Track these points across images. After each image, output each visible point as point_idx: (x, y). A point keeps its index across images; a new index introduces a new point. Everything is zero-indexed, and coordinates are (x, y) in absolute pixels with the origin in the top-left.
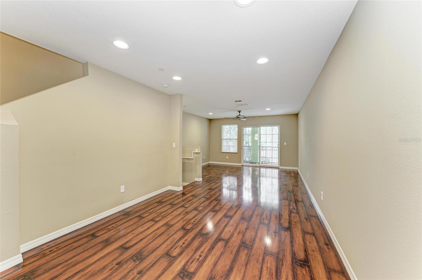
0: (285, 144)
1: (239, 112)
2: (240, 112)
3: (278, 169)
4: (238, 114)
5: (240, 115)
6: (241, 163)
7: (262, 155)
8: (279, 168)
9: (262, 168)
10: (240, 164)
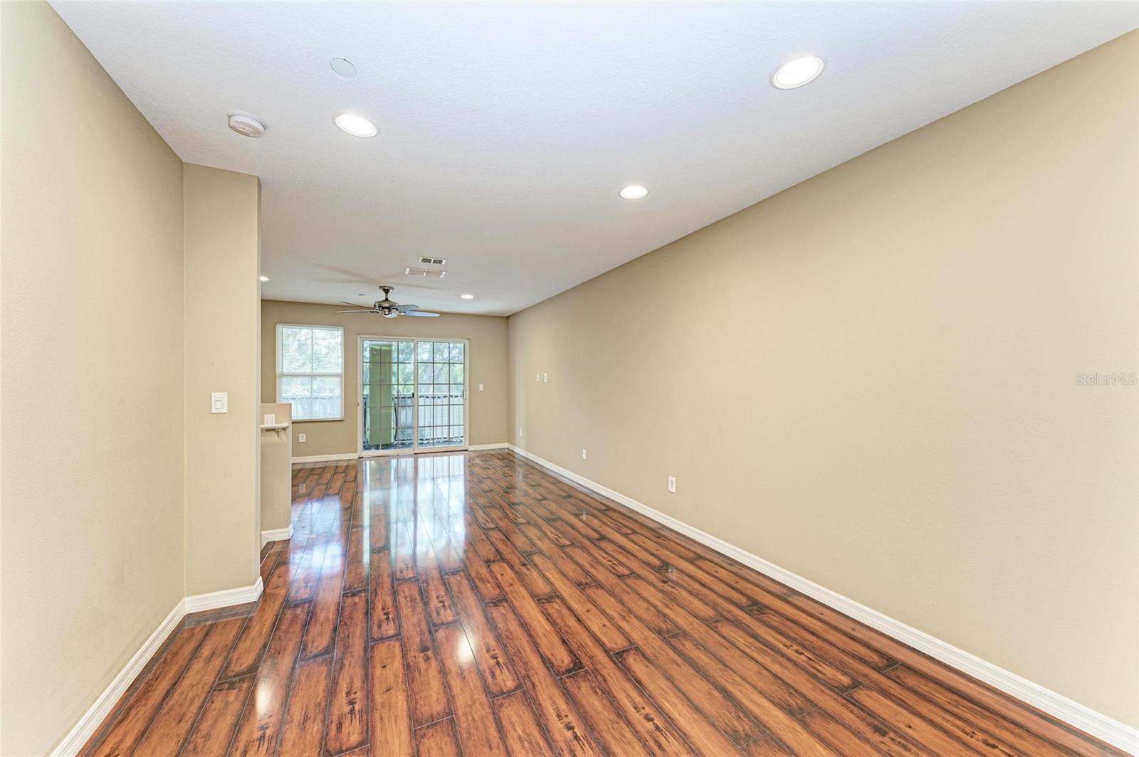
0: (481, 387)
1: (384, 290)
2: (387, 291)
3: (466, 452)
4: (382, 296)
5: (387, 299)
6: (356, 452)
7: (402, 421)
8: (467, 450)
9: (421, 457)
10: (354, 456)
